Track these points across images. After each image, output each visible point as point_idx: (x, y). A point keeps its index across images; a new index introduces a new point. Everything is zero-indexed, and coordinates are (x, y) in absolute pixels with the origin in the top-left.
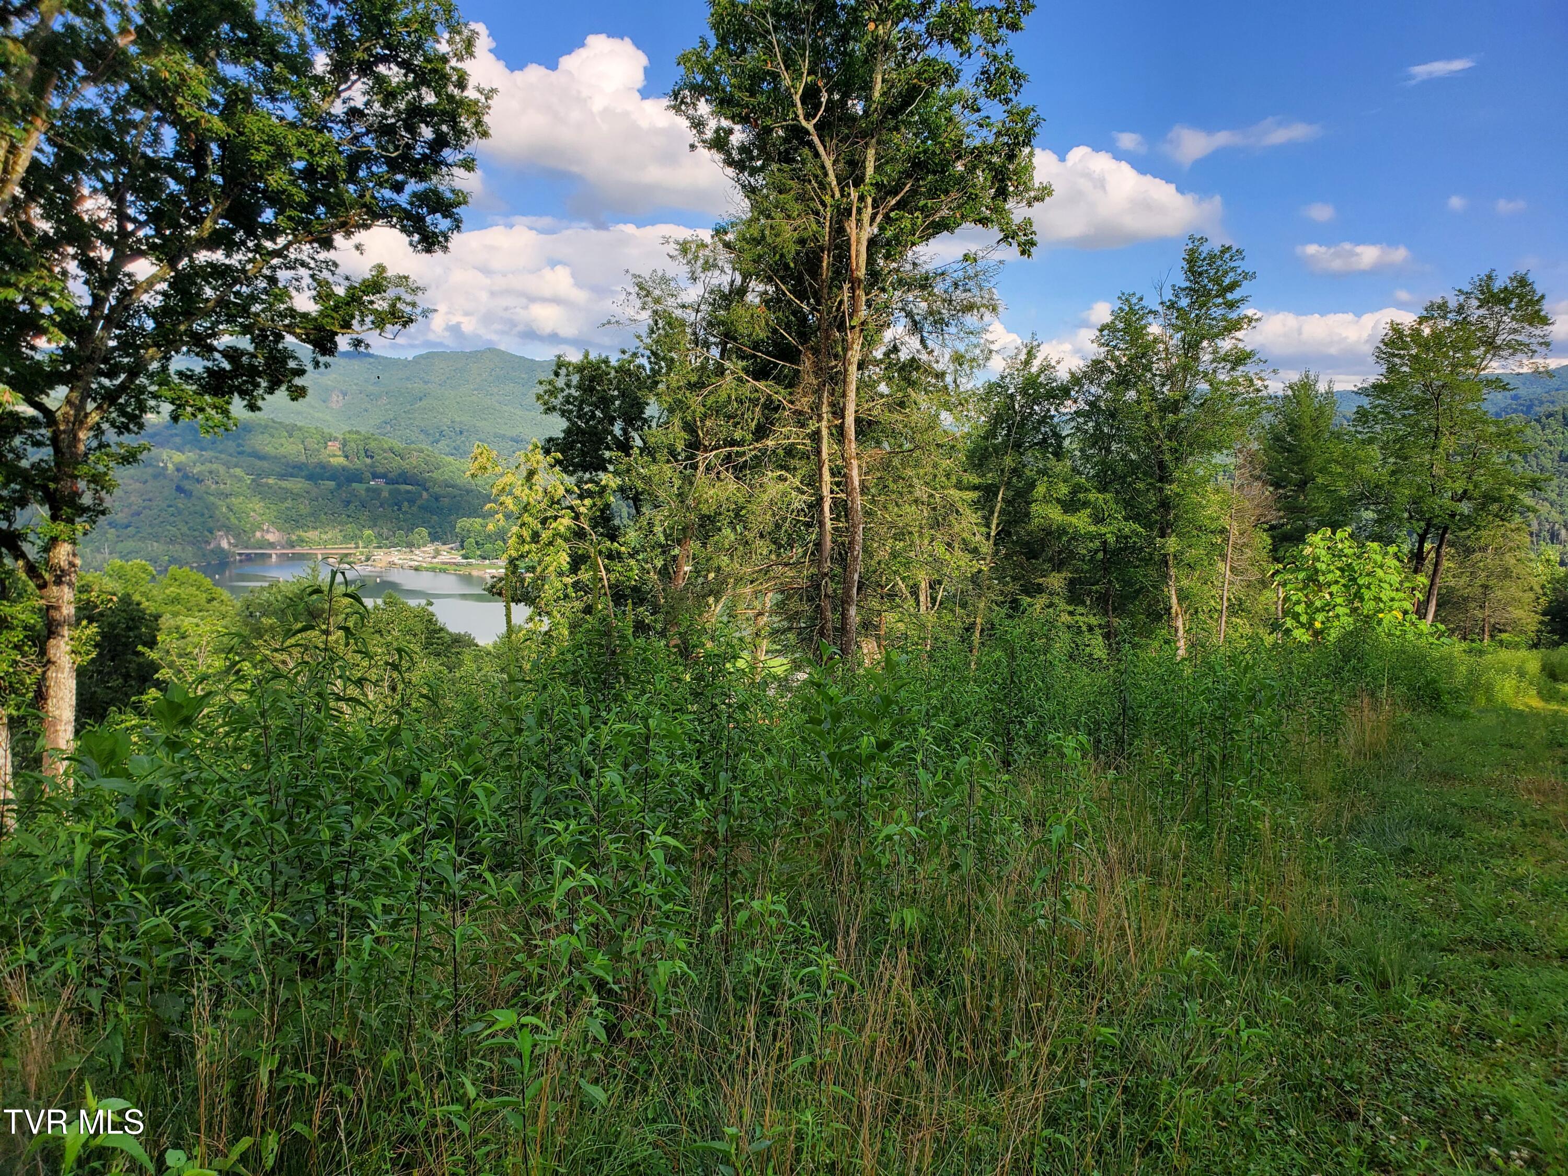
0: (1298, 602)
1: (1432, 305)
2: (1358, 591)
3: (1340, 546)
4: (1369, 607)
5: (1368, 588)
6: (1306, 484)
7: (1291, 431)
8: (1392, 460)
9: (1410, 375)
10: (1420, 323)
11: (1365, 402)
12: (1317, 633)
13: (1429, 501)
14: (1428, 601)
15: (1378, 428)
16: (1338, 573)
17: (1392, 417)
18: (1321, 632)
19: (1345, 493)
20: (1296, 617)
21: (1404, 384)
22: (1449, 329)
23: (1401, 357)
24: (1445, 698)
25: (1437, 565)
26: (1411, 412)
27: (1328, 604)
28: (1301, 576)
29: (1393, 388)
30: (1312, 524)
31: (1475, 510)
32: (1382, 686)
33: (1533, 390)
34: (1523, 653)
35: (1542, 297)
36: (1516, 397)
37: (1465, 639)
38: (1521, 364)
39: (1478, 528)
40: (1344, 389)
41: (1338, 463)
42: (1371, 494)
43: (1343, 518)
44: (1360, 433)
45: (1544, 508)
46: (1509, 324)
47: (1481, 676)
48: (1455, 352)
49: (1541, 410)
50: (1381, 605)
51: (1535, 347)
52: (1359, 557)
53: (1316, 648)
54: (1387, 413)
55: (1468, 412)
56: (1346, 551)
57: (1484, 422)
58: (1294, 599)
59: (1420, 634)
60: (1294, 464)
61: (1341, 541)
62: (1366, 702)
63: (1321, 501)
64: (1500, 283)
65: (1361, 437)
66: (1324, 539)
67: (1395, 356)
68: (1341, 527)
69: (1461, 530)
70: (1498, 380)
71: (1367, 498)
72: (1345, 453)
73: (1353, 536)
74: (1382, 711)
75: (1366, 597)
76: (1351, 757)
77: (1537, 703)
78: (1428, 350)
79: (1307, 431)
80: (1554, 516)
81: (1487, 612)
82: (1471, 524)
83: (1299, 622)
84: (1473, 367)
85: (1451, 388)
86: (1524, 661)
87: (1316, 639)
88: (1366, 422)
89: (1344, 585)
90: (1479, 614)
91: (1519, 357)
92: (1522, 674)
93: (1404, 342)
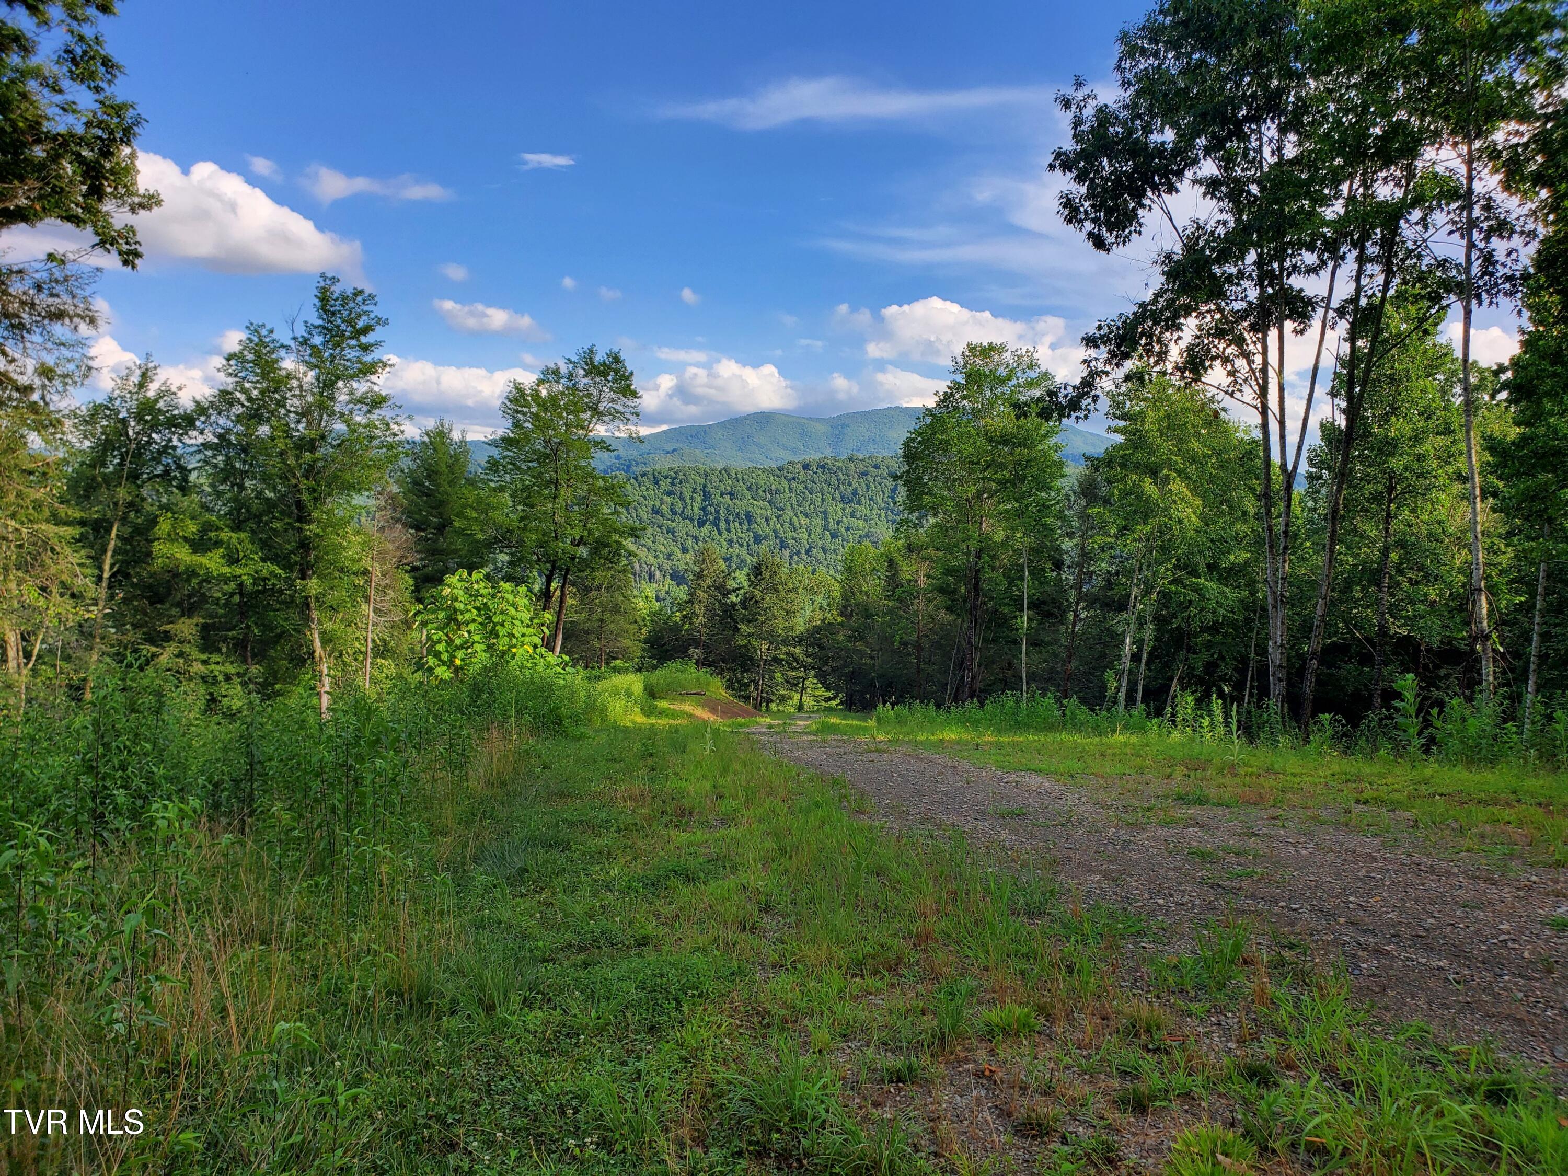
0: (439, 641)
1: (548, 369)
2: (494, 629)
3: (476, 586)
4: (503, 643)
5: (502, 625)
6: (444, 527)
7: (429, 476)
8: (520, 508)
9: (532, 431)
10: (538, 385)
11: (495, 453)
12: (457, 670)
13: (553, 544)
14: (556, 636)
15: (508, 478)
16: (475, 612)
17: (519, 468)
18: (462, 668)
19: (480, 536)
20: (437, 655)
21: (527, 439)
22: (562, 393)
23: (524, 414)
24: (566, 722)
25: (562, 601)
26: (535, 464)
27: (467, 642)
28: (442, 615)
29: (518, 441)
30: (451, 564)
31: (590, 554)
32: (510, 717)
33: (629, 452)
34: (630, 677)
35: (632, 373)
36: (618, 458)
37: (587, 667)
38: (619, 430)
39: (593, 570)
40: (475, 439)
41: (473, 508)
42: (504, 538)
43: (479, 560)
44: (492, 481)
45: (643, 553)
46: (608, 394)
47: (596, 700)
48: (568, 414)
49: (637, 469)
50: (514, 641)
51: (628, 416)
52: (493, 596)
53: (457, 683)
54: (514, 464)
55: (581, 468)
56: (482, 591)
57: (593, 477)
58: (435, 638)
59: (548, 666)
60: (433, 508)
61: (477, 582)
62: (495, 733)
63: (459, 543)
64: (599, 358)
65: (492, 485)
66: (461, 580)
67: (518, 412)
68: (477, 568)
69: (580, 571)
70: (603, 441)
71: (501, 541)
72: (479, 500)
73: (488, 577)
74: (510, 740)
75: (501, 634)
76: (480, 788)
77: (640, 719)
78: (546, 410)
79: (444, 477)
80: (651, 559)
81: (603, 642)
82: (588, 566)
83: (440, 660)
84: (583, 428)
85: (566, 446)
86: (631, 684)
87: (457, 675)
88: (496, 471)
89: (481, 624)
90: (596, 644)
91: (617, 423)
92: (629, 694)
93: (525, 400)
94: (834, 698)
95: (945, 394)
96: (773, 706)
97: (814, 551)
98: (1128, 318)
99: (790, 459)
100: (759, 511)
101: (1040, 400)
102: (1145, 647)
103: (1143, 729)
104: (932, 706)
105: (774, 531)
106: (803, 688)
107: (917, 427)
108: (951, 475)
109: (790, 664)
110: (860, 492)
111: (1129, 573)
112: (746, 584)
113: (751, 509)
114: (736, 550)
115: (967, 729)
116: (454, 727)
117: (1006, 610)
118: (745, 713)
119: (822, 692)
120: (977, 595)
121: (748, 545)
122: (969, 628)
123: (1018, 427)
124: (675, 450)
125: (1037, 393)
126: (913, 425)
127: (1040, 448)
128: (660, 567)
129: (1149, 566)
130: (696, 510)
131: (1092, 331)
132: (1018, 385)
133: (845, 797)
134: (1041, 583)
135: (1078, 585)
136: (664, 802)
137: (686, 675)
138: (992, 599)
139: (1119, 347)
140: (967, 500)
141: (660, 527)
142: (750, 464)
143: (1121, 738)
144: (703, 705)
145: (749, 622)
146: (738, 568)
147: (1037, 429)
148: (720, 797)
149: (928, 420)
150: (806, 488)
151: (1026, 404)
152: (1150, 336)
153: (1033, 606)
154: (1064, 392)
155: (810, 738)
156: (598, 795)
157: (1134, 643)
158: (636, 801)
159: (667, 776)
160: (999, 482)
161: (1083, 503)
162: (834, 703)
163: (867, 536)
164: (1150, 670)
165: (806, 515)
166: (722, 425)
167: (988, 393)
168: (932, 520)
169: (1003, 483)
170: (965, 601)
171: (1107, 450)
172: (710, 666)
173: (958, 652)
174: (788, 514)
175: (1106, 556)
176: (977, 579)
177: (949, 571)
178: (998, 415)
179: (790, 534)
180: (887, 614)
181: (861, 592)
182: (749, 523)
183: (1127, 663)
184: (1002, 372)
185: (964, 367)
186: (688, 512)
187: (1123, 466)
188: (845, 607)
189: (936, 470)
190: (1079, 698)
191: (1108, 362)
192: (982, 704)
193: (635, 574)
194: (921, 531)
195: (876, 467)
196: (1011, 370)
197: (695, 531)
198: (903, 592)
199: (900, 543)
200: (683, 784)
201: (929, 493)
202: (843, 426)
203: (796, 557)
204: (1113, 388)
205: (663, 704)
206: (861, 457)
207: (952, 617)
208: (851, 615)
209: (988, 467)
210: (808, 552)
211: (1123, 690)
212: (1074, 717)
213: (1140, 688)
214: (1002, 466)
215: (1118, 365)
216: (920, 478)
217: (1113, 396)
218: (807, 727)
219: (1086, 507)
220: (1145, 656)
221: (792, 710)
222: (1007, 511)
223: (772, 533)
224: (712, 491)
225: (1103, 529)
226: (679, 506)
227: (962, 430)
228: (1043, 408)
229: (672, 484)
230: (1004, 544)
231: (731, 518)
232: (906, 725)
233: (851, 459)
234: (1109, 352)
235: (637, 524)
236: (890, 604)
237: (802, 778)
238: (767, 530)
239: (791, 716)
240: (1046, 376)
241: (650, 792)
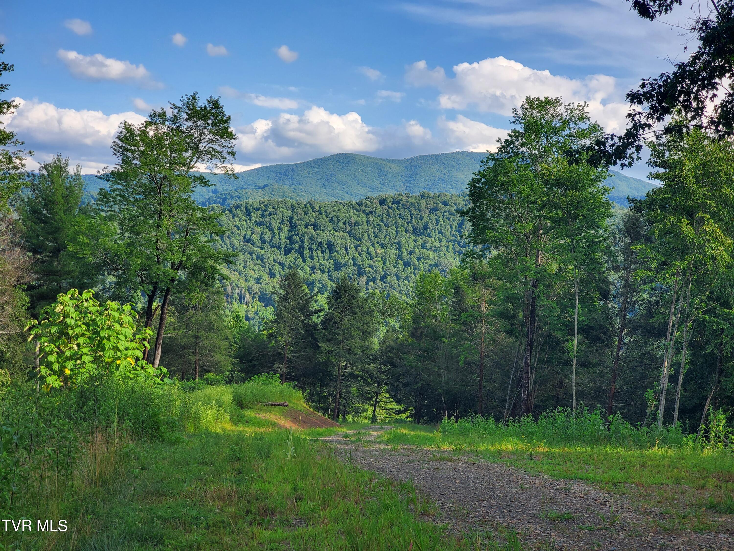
0: (51, 353)
1: (155, 113)
2: (101, 342)
3: (85, 304)
4: (108, 355)
5: (108, 339)
6: (59, 250)
7: (46, 205)
8: (127, 235)
9: (140, 167)
10: (146, 127)
11: (106, 186)
12: (66, 379)
13: (155, 268)
14: (156, 350)
15: (117, 208)
16: (84, 327)
17: (127, 200)
18: (71, 377)
19: (91, 260)
20: (49, 365)
21: (135, 174)
22: (167, 134)
23: (133, 152)
24: (163, 428)
25: (162, 319)
26: (141, 196)
27: (76, 354)
28: (54, 330)
29: (127, 176)
30: (64, 284)
31: (188, 277)
32: (113, 422)
33: (225, 187)
34: (221, 388)
35: (229, 118)
36: (215, 192)
37: (182, 379)
38: (217, 167)
39: (190, 291)
40: (89, 173)
41: (85, 234)
42: (112, 262)
43: (89, 281)
44: (102, 210)
45: (235, 277)
46: (207, 135)
47: (191, 408)
48: (172, 153)
49: (231, 202)
50: (119, 354)
51: (225, 155)
52: (101, 314)
53: (66, 391)
54: (123, 196)
55: (182, 200)
56: (91, 309)
57: (193, 209)
58: (48, 349)
59: (148, 377)
60: (49, 234)
61: (87, 300)
62: (99, 437)
63: (72, 266)
64: (201, 103)
65: (103, 214)
66: (72, 298)
67: (128, 150)
68: (87, 288)
69: (179, 292)
70: (202, 177)
71: (109, 265)
72: (91, 227)
73: (96, 296)
74: (112, 444)
75: (107, 347)
76: (83, 486)
77: (229, 427)
78: (153, 149)
79: (59, 206)
80: (242, 283)
81: (198, 357)
82: (186, 288)
83: (51, 370)
84: (184, 165)
85: (170, 181)
86: (222, 394)
87: (66, 384)
88: (107, 202)
89: (89, 338)
90: (192, 358)
91: (215, 161)
92: (220, 404)
93: (134, 140)
94: (404, 412)
95: (507, 141)
96: (349, 418)
97: (389, 278)
98: (669, 77)
99: (369, 194)
100: (339, 241)
101: (590, 148)
102: (682, 370)
103: (679, 444)
104: (491, 420)
105: (353, 259)
106: (376, 402)
107: (482, 170)
108: (511, 212)
109: (365, 380)
110: (430, 226)
111: (668, 303)
112: (326, 306)
113: (332, 239)
114: (318, 275)
115: (522, 441)
116: (62, 431)
117: (559, 334)
118: (323, 424)
119: (393, 405)
120: (533, 320)
121: (329, 272)
122: (526, 350)
123: (571, 172)
124: (265, 186)
125: (587, 142)
126: (478, 168)
127: (590, 190)
128: (249, 290)
129: (685, 297)
130: (283, 239)
131: (636, 88)
132: (571, 135)
133: (412, 500)
134: (590, 311)
135: (623, 313)
136: (249, 502)
137: (270, 388)
138: (546, 324)
139: (660, 103)
140: (525, 235)
141: (250, 254)
142: (333, 199)
143: (660, 452)
144: (286, 415)
145: (329, 341)
146: (319, 292)
147: (587, 174)
148: (300, 498)
149: (491, 164)
150: (382, 221)
151: (577, 152)
152: (688, 93)
153: (582, 331)
154: (610, 142)
155: (381, 447)
156: (189, 495)
157: (671, 366)
158: (224, 500)
159: (252, 479)
160: (554, 220)
161: (628, 240)
162: (404, 416)
163: (436, 265)
164: (685, 390)
165: (382, 246)
166: (308, 164)
167: (544, 142)
168: (494, 253)
169: (557, 221)
170: (522, 326)
171: (648, 193)
172: (293, 380)
173: (516, 371)
174: (365, 244)
175: (648, 287)
176: (534, 306)
177: (509, 299)
178: (553, 161)
179: (366, 262)
180: (452, 336)
181: (430, 316)
182: (331, 251)
183: (665, 383)
184: (556, 123)
185: (523, 118)
186: (276, 241)
187: (663, 208)
188: (415, 329)
189: (499, 208)
190: (622, 414)
191: (650, 116)
192: (536, 419)
193: (227, 296)
194: (485, 261)
195: (445, 204)
196: (565, 122)
197: (282, 258)
198: (468, 316)
199: (466, 271)
200: (267, 486)
201: (492, 228)
202: (416, 167)
203: (372, 283)
204: (654, 139)
205: (249, 414)
206: (432, 195)
207: (511, 340)
208: (421, 336)
209: (544, 206)
210: (383, 279)
211: (662, 408)
212: (617, 431)
213: (677, 407)
214: (556, 206)
215: (659, 119)
216: (483, 215)
217: (654, 146)
218: (379, 437)
219: (630, 244)
220: (681, 378)
221: (366, 421)
222: (561, 246)
223: (351, 261)
224: (298, 222)
225: (645, 263)
226: (268, 235)
227: (522, 173)
228: (593, 156)
229: (263, 216)
230: (558, 274)
231: (314, 247)
232: (468, 436)
233: (422, 196)
234: (652, 107)
235: (230, 251)
236: (456, 327)
237: (374, 483)
238: (347, 258)
239: (365, 427)
240: (595, 127)
241: (237, 492)
